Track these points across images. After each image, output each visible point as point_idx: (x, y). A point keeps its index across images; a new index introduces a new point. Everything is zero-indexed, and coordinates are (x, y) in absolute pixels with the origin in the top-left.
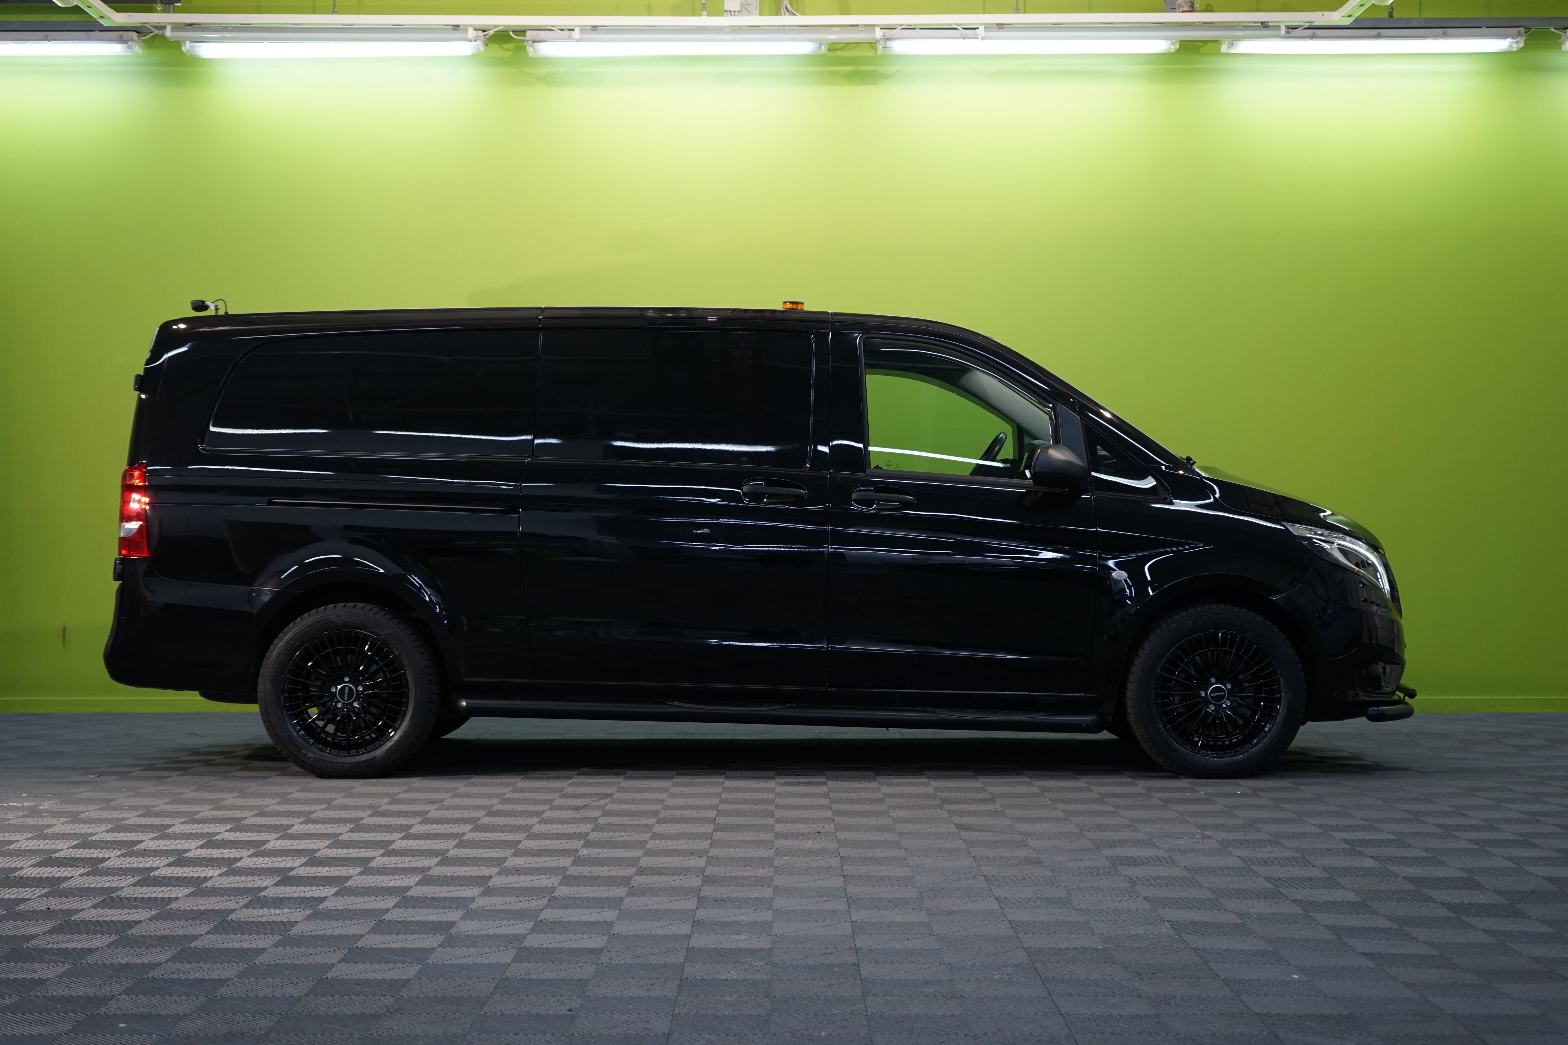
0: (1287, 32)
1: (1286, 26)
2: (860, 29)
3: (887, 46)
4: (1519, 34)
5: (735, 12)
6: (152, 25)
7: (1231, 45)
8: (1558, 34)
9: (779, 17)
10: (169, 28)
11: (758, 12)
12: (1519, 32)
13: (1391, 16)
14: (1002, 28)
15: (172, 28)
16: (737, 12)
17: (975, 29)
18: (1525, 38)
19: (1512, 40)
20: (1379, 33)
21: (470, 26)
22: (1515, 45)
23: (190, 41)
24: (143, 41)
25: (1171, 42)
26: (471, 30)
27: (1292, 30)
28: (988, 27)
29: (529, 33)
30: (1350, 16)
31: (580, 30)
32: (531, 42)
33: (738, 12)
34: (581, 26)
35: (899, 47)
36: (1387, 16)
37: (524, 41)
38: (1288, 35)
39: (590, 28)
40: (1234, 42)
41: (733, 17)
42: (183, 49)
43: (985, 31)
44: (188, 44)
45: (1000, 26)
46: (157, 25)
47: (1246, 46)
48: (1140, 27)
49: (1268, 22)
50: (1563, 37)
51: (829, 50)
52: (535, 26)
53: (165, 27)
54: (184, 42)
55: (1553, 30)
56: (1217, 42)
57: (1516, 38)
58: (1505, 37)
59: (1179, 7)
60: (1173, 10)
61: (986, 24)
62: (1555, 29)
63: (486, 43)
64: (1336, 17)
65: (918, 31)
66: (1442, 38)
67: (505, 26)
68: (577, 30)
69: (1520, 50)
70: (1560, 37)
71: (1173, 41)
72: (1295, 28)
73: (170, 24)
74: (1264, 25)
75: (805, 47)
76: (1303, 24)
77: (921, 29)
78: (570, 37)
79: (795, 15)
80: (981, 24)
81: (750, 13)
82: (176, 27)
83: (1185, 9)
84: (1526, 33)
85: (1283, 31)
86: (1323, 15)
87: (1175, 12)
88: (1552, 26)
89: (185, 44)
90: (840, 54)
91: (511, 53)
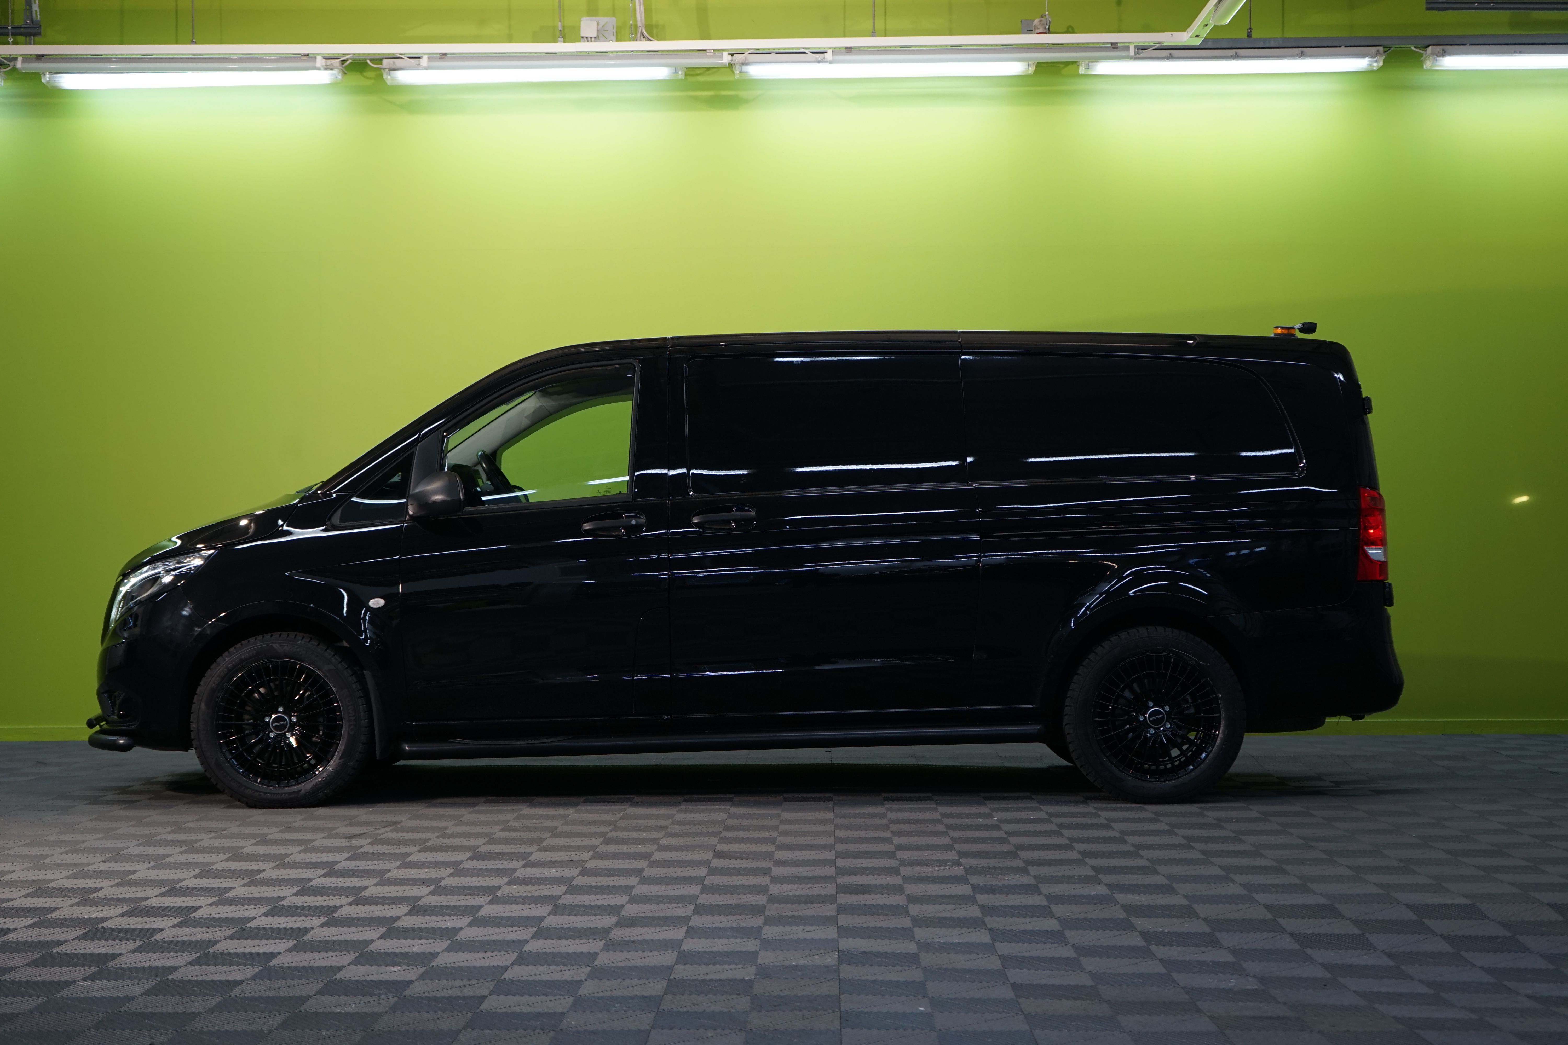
0: (1136, 53)
1: (1135, 47)
2: (708, 54)
3: (743, 70)
4: (1378, 53)
5: (591, 38)
6: (3, 57)
7: (1088, 67)
8: (1419, 52)
9: (635, 42)
10: (20, 59)
11: (614, 38)
12: (1378, 51)
13: (1249, 36)
14: (850, 52)
15: (23, 59)
16: (593, 39)
17: (823, 53)
18: (1384, 57)
19: (1370, 59)
20: (1236, 53)
21: (319, 54)
22: (1375, 64)
23: (50, 73)
24: (5, 72)
25: (1027, 64)
26: (319, 58)
27: (1141, 52)
28: (836, 51)
29: (385, 61)
30: (1197, 36)
31: (428, 58)
32: (387, 70)
33: (595, 38)
34: (429, 54)
35: (756, 71)
36: (1246, 36)
37: (381, 69)
38: (1138, 56)
39: (439, 55)
40: (1091, 63)
41: (590, 43)
42: (43, 80)
43: (833, 55)
44: (47, 75)
45: (849, 50)
46: (8, 56)
47: (1103, 68)
48: (994, 49)
49: (1117, 43)
50: (1424, 56)
51: (686, 75)
52: (389, 54)
53: (15, 59)
54: (44, 74)
55: (1413, 48)
56: (1075, 63)
57: (1375, 57)
58: (1363, 56)
59: (1035, 29)
60: (1030, 31)
61: (835, 48)
62: (1415, 47)
63: (343, 72)
64: (1183, 38)
65: (773, 55)
66: (1299, 58)
67: (354, 54)
68: (425, 57)
69: (1381, 69)
70: (1422, 55)
71: (1030, 63)
72: (1144, 49)
73: (21, 55)
74: (1114, 46)
75: (662, 73)
76: (1152, 44)
77: (776, 53)
78: (419, 65)
79: (651, 40)
80: (830, 48)
81: (607, 39)
82: (27, 59)
83: (1040, 31)
84: (1385, 52)
85: (1132, 52)
86: (1172, 35)
87: (1032, 34)
88: (1412, 44)
89: (45, 75)
90: (701, 79)
91: (373, 81)
